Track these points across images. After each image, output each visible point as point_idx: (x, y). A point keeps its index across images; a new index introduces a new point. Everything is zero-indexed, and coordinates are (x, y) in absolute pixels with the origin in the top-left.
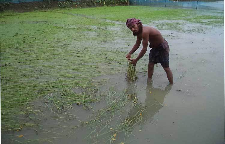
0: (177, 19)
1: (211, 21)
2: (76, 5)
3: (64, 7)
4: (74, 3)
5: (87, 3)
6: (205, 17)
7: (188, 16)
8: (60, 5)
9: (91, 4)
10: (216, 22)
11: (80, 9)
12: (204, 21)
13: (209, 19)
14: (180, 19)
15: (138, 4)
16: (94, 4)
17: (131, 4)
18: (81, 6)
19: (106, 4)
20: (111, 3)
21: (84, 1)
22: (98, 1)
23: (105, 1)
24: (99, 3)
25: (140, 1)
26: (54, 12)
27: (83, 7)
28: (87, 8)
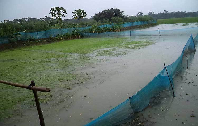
0: (113, 47)
1: (135, 46)
3: (28, 45)
4: (36, 42)
5: (47, 40)
6: (132, 43)
8: (24, 44)
9: (50, 40)
10: (138, 46)
11: (41, 46)
12: (130, 46)
14: (115, 46)
15: (88, 37)
16: (52, 40)
17: (83, 37)
18: (42, 43)
19: (62, 39)
20: (66, 38)
21: (45, 39)
22: (56, 38)
23: (61, 37)
24: (57, 39)
25: (90, 34)
26: (20, 50)
27: (44, 43)
28: (47, 44)
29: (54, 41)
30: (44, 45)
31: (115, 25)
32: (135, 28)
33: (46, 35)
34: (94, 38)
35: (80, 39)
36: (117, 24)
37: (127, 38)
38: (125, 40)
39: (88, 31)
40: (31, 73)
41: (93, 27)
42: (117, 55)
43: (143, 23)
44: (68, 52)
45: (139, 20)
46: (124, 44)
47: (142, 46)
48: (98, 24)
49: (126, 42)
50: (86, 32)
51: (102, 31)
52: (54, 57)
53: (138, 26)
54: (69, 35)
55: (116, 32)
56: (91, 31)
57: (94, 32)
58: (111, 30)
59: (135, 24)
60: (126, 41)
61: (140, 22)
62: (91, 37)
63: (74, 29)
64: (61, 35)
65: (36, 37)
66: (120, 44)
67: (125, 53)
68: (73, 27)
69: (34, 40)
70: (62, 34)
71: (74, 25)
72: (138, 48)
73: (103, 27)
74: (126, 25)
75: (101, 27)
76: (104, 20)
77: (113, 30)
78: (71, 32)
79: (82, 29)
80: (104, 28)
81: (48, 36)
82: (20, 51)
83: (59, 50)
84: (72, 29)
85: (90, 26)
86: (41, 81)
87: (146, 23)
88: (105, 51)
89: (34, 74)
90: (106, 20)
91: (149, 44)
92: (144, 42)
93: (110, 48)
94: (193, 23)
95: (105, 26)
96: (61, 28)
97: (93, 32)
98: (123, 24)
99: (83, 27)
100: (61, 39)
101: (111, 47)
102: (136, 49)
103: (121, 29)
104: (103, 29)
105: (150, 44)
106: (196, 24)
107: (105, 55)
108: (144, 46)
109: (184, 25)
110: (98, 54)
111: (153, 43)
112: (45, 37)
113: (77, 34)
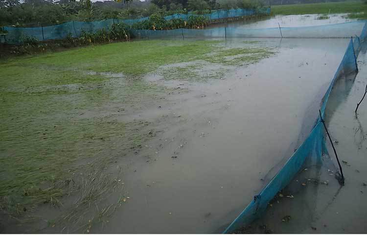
0: (194, 60)
1: (238, 58)
2: (43, 48)
3: (23, 54)
4: (39, 46)
5: (62, 43)
6: (232, 52)
7: (210, 52)
8: (14, 52)
9: (67, 44)
10: (242, 59)
11: (50, 55)
12: (228, 58)
13: (236, 54)
14: (198, 59)
15: (143, 37)
16: (72, 43)
17: (133, 37)
18: (52, 50)
19: (92, 41)
20: (100, 39)
21: (57, 41)
22: (79, 39)
23: (90, 37)
24: (81, 41)
25: (146, 31)
26: (5, 65)
27: (54, 50)
28: (62, 52)
29: (75, 46)
30: (55, 54)
31: (194, 15)
32: (231, 22)
33: (59, 33)
34: (154, 41)
35: (128, 43)
36: (198, 14)
37: (218, 42)
38: (217, 46)
39: (142, 26)
40: (24, 119)
41: (152, 19)
42: (206, 78)
43: (245, 12)
44: (104, 71)
45: (239, 7)
46: (215, 53)
47: (252, 58)
48: (162, 13)
49: (219, 50)
50: (139, 29)
51: (170, 27)
52: (75, 81)
53: (237, 17)
54: (106, 34)
55: (196, 28)
56: (149, 27)
57: (155, 29)
58: (187, 24)
59: (232, 13)
60: (217, 48)
61: (240, 10)
62: (149, 39)
63: (116, 22)
64: (89, 33)
65: (39, 38)
66: (209, 55)
67: (220, 76)
68: (115, 18)
69: (34, 43)
70: (91, 31)
71: (116, 13)
72: (243, 63)
73: (171, 18)
74: (215, 15)
75: (168, 19)
76: (172, 5)
77: (190, 26)
78: (110, 28)
79: (131, 22)
80: (174, 21)
81: (63, 36)
82: (5, 67)
83: (87, 65)
84: (111, 22)
85: (146, 15)
86: (45, 142)
87: (251, 13)
88: (179, 69)
89: (31, 123)
90: (177, 4)
91: (264, 56)
92: (253, 50)
93: (189, 63)
94: (336, 14)
95: (176, 16)
96: (90, 19)
97: (152, 29)
98: (210, 13)
99: (133, 18)
100: (89, 42)
101: (190, 60)
102: (242, 65)
103: (206, 23)
104: (172, 23)
105: (266, 54)
106: (343, 17)
107: (180, 77)
108: (255, 60)
109: (321, 18)
110: (167, 76)
111: (272, 53)
112: (58, 37)
113: (121, 32)
